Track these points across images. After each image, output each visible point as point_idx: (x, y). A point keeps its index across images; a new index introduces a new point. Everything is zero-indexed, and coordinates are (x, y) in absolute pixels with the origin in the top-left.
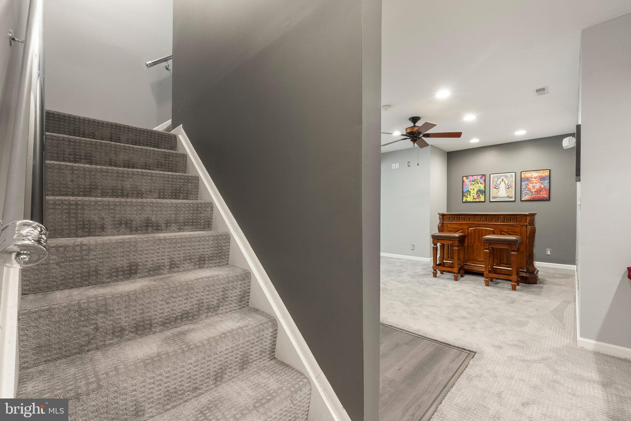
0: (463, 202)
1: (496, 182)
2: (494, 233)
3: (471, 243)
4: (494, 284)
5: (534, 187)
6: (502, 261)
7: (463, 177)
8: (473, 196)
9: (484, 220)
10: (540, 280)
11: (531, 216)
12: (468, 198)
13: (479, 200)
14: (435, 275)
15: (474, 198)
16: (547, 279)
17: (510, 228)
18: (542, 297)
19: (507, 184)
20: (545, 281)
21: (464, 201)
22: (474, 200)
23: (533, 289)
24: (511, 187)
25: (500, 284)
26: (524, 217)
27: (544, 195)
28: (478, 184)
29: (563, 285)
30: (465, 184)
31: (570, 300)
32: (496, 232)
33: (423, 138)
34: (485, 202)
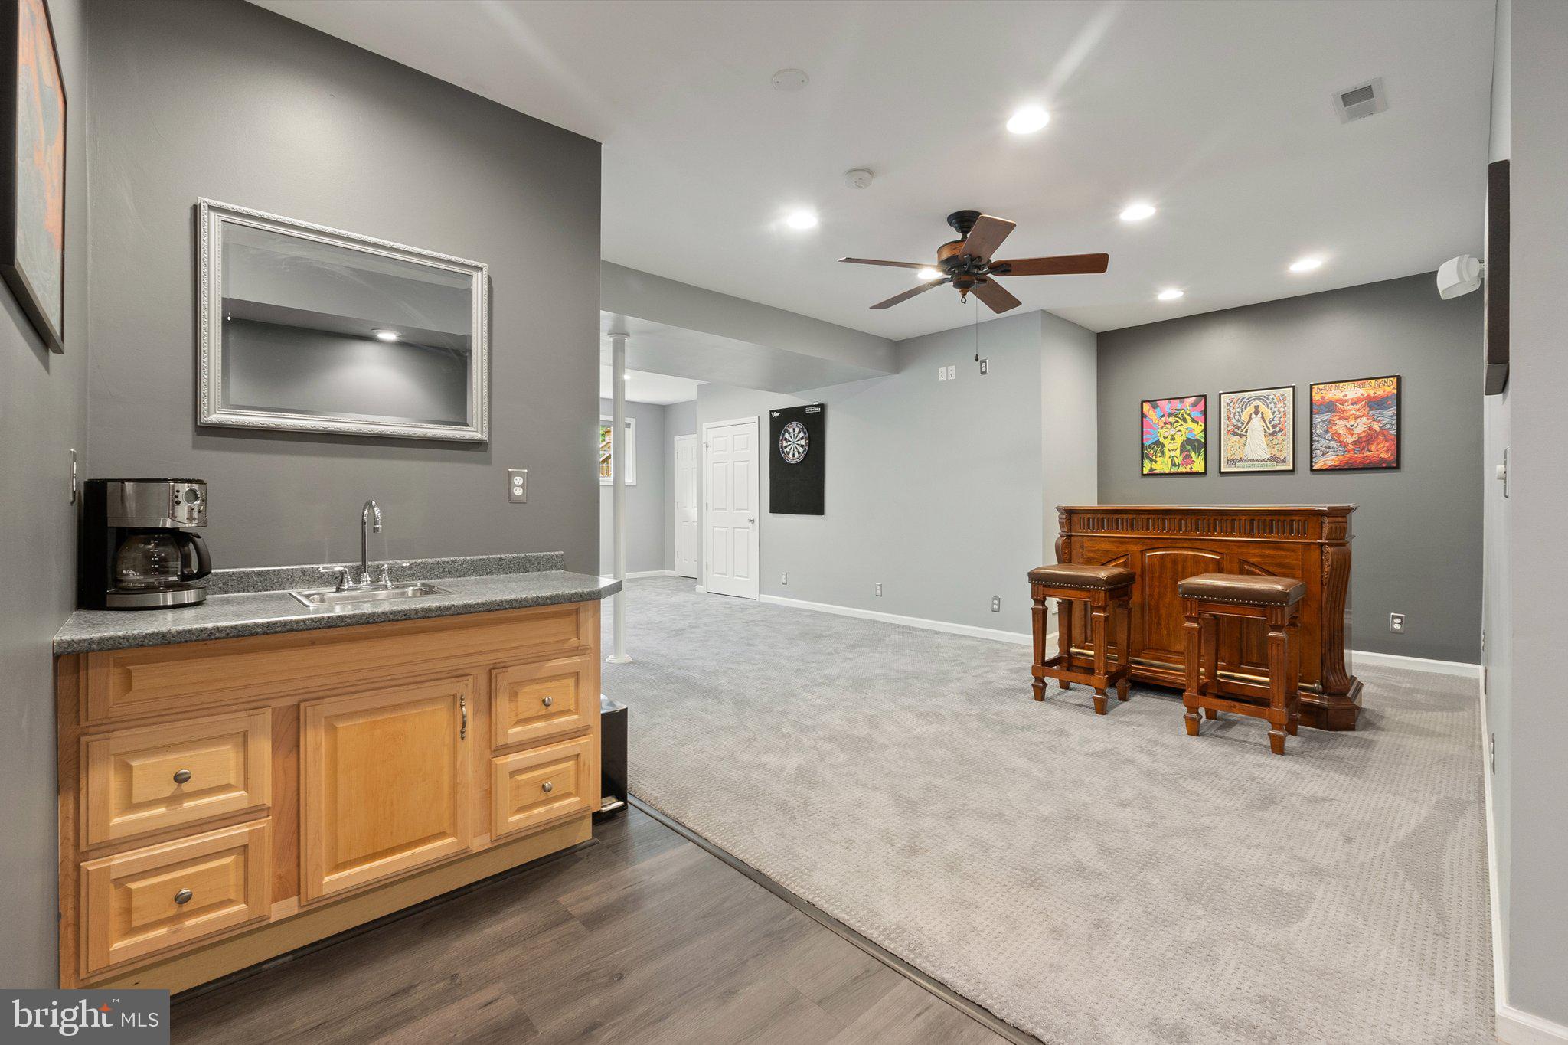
0: (1143, 475)
1: (1237, 417)
2: (1219, 568)
3: (1151, 596)
4: (1218, 729)
5: (1350, 430)
6: (1244, 655)
7: (1142, 402)
8: (1172, 458)
9: (1189, 528)
10: (1367, 715)
11: (1337, 517)
12: (1156, 462)
13: (1188, 470)
14: (1040, 693)
15: (1173, 465)
16: (1389, 711)
17: (1272, 552)
18: (1367, 784)
19: (1270, 422)
20: (1382, 717)
21: (1144, 473)
22: (1174, 470)
23: (1342, 751)
24: (1281, 430)
25: (1237, 727)
26: (1315, 518)
27: (1382, 451)
28: (1185, 421)
29: (1439, 735)
30: (1148, 422)
31: (1464, 797)
32: (1226, 565)
33: (989, 275)
34: (1205, 473)
